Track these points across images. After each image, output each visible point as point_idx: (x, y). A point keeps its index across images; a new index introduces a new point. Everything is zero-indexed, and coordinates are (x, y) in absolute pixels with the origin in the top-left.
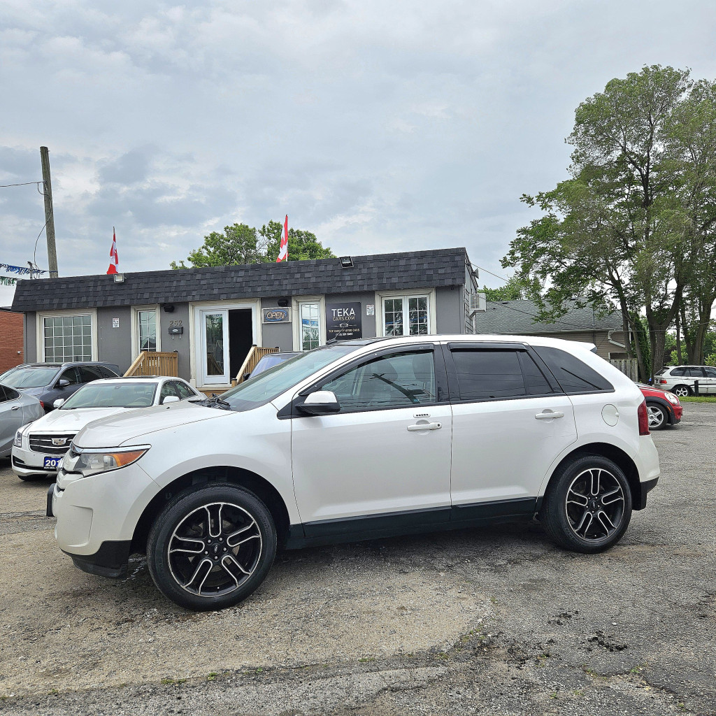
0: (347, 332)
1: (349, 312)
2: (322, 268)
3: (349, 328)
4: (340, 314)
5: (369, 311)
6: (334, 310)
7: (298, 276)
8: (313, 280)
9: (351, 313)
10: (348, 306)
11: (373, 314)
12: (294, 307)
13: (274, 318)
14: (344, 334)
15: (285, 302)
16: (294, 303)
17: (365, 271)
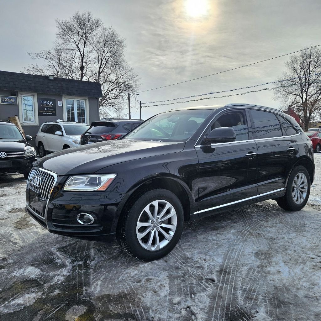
0: (49, 113)
1: (49, 103)
2: (37, 80)
3: (50, 111)
4: (45, 103)
5: (60, 104)
6: (42, 101)
7: (24, 81)
8: (33, 85)
9: (50, 104)
10: (49, 100)
11: (61, 105)
12: (20, 97)
13: (7, 101)
14: (47, 113)
15: (14, 94)
16: (19, 95)
17: (59, 85)
